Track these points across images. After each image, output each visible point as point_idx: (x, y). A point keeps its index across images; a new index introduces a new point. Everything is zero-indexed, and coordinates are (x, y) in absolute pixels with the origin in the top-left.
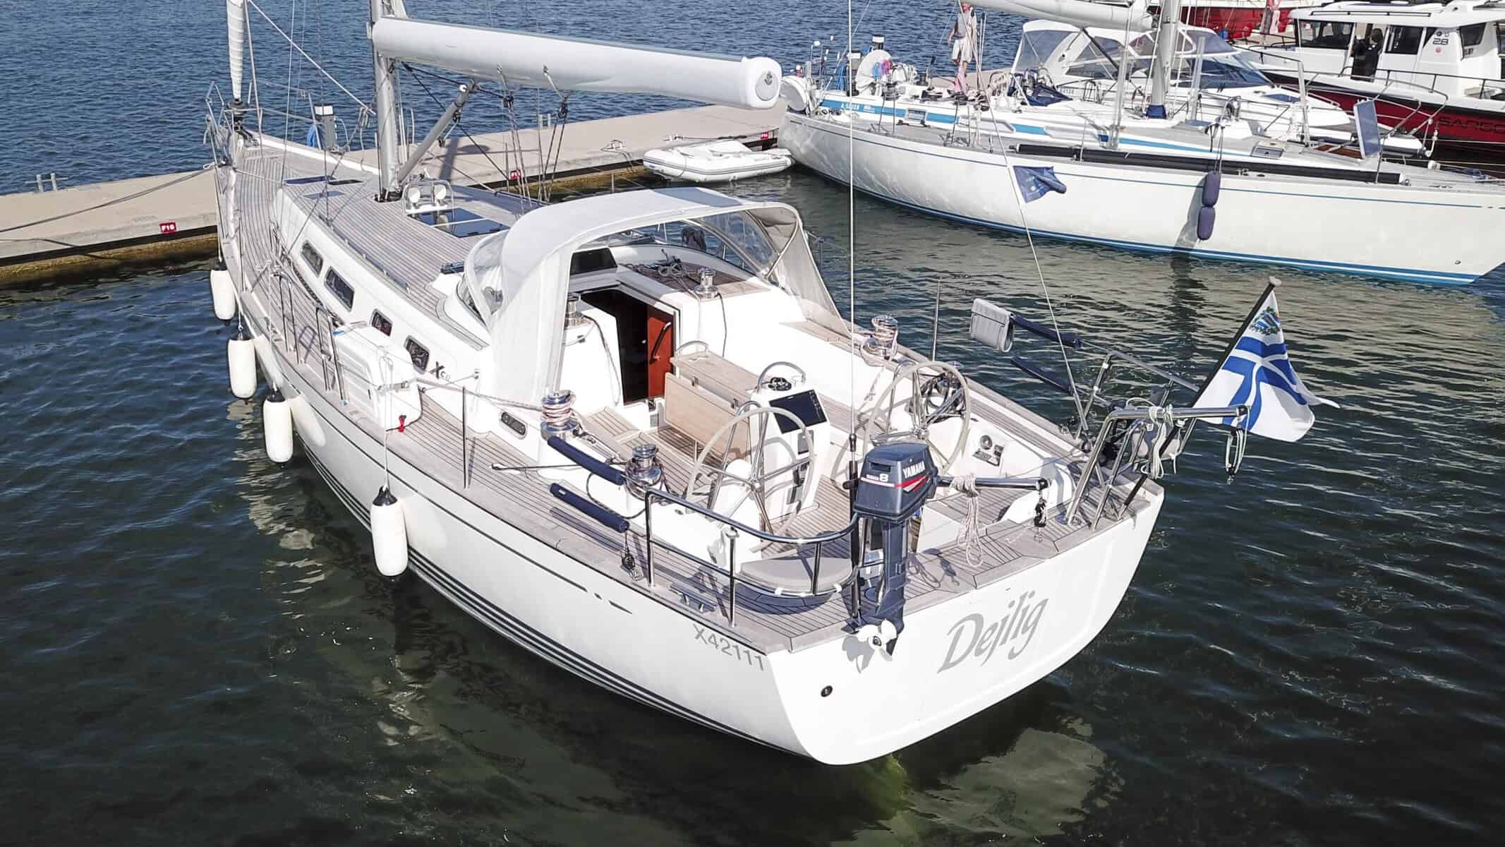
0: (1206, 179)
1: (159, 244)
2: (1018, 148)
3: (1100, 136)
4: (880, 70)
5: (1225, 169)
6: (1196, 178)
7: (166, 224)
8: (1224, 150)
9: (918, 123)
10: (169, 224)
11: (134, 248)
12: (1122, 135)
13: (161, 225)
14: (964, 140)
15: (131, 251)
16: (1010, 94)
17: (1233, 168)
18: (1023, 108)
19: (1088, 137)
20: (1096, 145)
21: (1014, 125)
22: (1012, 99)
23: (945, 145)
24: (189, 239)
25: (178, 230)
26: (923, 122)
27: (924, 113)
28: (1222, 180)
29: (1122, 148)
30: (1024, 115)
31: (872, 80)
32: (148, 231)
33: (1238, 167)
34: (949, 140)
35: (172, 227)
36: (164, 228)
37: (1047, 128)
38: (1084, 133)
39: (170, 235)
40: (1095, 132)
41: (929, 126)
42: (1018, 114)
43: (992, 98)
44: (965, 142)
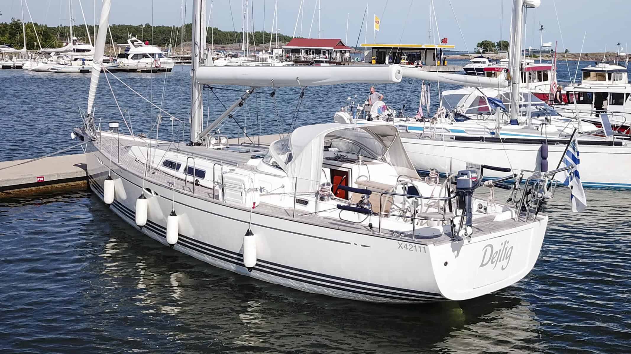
0: (542, 146)
1: (34, 188)
2: (454, 138)
3: (491, 132)
4: (381, 110)
5: (549, 143)
6: (538, 147)
7: (39, 177)
8: (547, 136)
9: (404, 131)
10: (41, 177)
11: (22, 189)
12: (501, 132)
13: (37, 178)
14: (428, 137)
15: (20, 191)
16: (446, 117)
17: (552, 142)
18: (453, 122)
19: (486, 133)
20: (490, 136)
21: (450, 130)
22: (447, 119)
23: (420, 139)
24: (48, 186)
25: (45, 181)
26: (406, 130)
27: (406, 127)
28: (549, 147)
29: (501, 137)
30: (454, 125)
31: (378, 115)
32: (30, 180)
33: (554, 142)
34: (421, 137)
35: (42, 179)
36: (38, 179)
37: (466, 130)
38: (483, 131)
39: (40, 183)
40: (488, 131)
41: (410, 132)
42: (452, 125)
43: (438, 119)
44: (429, 137)
